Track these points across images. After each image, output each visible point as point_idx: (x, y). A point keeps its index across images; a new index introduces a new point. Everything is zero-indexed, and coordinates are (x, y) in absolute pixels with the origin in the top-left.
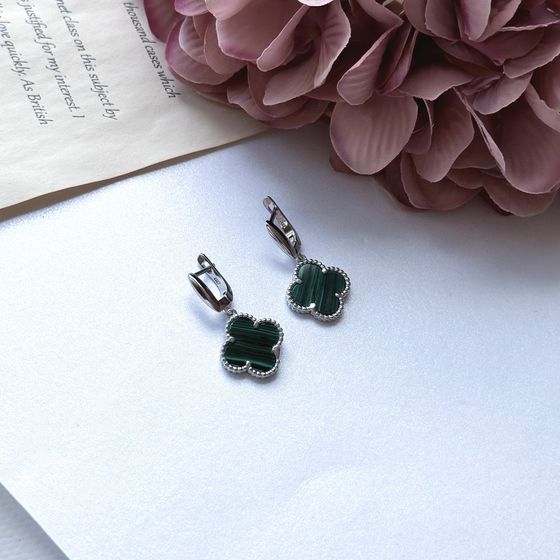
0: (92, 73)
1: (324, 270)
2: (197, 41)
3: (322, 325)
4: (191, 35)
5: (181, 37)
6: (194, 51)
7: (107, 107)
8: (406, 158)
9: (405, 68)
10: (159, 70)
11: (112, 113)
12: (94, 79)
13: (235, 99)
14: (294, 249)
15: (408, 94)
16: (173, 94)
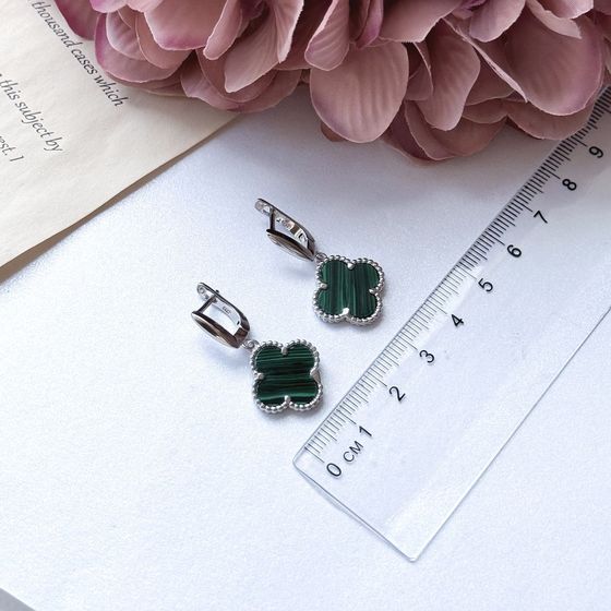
0: (18, 101)
1: (350, 265)
2: (129, 33)
4: (120, 28)
6: (130, 46)
7: (47, 138)
8: (410, 107)
9: (378, 14)
10: (96, 75)
11: (55, 145)
12: (22, 107)
13: (195, 91)
16: (119, 101)
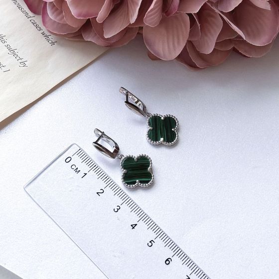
0: (6, 44)
1: (162, 118)
2: (58, 11)
3: (170, 148)
4: (54, 9)
5: (49, 11)
6: (59, 18)
7: (20, 61)
8: (189, 43)
9: (177, 0)
10: (41, 31)
11: (24, 64)
12: (8, 47)
13: (89, 38)
14: (143, 112)
15: (182, 12)
16: (53, 43)
